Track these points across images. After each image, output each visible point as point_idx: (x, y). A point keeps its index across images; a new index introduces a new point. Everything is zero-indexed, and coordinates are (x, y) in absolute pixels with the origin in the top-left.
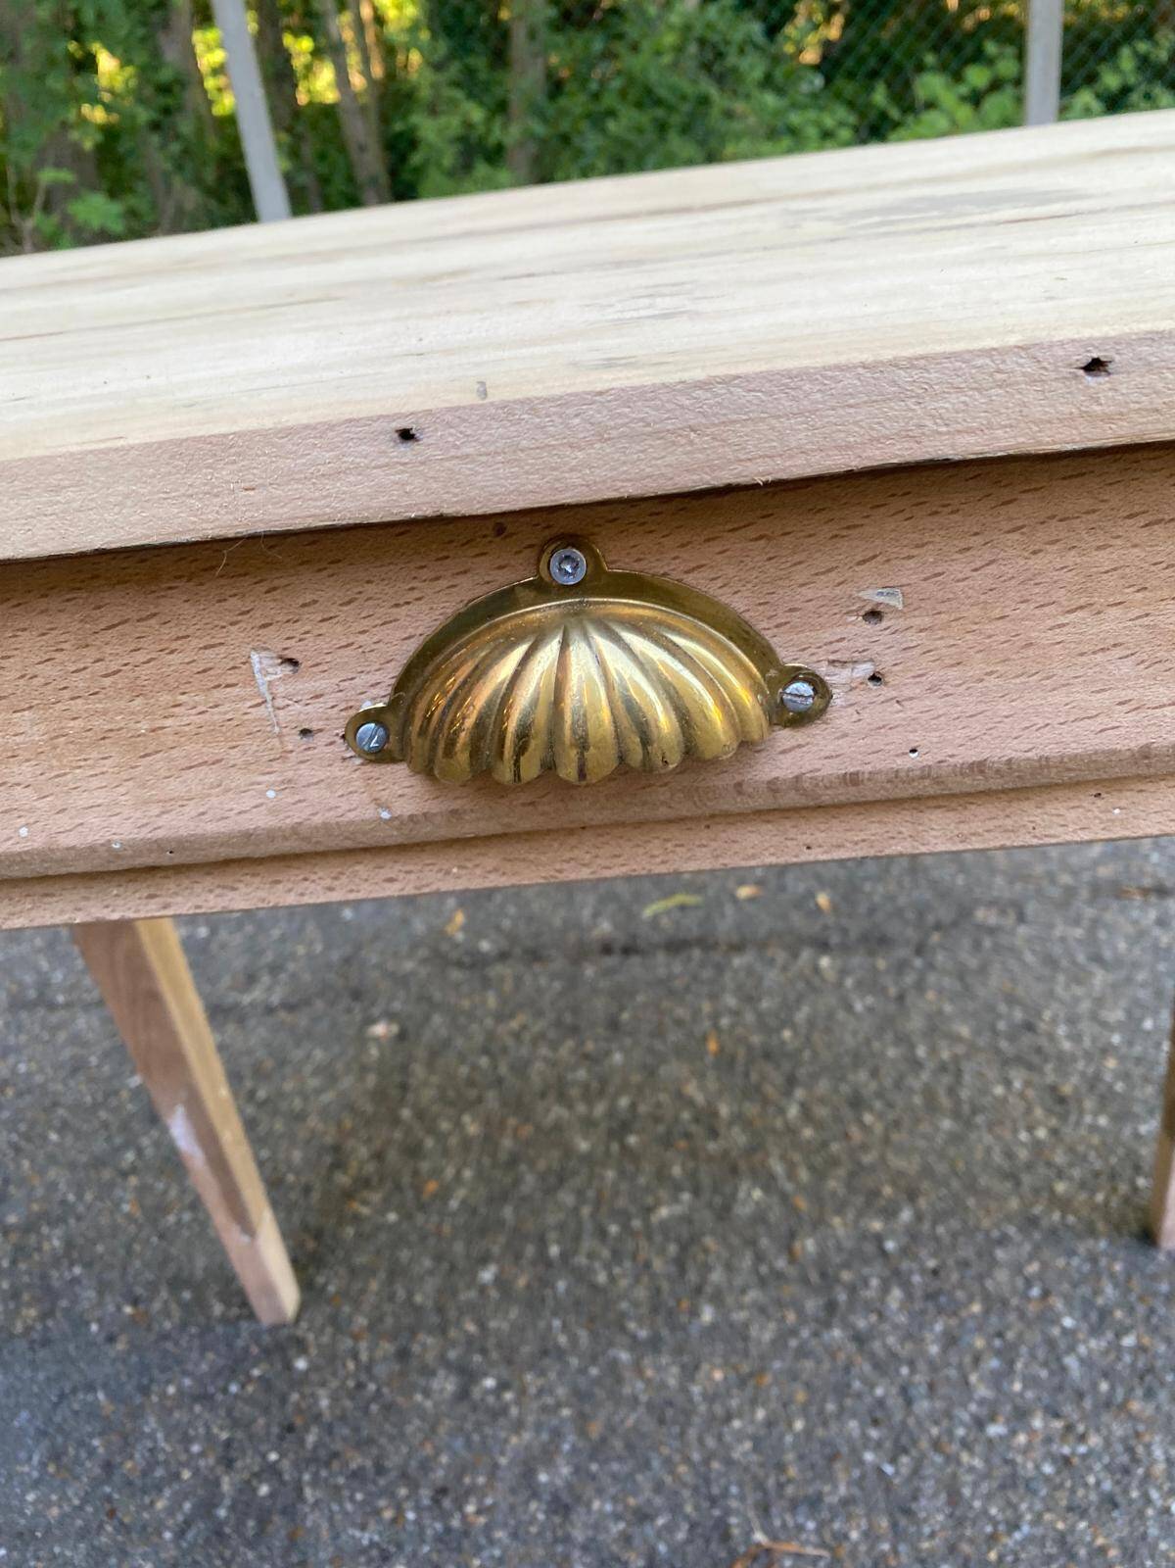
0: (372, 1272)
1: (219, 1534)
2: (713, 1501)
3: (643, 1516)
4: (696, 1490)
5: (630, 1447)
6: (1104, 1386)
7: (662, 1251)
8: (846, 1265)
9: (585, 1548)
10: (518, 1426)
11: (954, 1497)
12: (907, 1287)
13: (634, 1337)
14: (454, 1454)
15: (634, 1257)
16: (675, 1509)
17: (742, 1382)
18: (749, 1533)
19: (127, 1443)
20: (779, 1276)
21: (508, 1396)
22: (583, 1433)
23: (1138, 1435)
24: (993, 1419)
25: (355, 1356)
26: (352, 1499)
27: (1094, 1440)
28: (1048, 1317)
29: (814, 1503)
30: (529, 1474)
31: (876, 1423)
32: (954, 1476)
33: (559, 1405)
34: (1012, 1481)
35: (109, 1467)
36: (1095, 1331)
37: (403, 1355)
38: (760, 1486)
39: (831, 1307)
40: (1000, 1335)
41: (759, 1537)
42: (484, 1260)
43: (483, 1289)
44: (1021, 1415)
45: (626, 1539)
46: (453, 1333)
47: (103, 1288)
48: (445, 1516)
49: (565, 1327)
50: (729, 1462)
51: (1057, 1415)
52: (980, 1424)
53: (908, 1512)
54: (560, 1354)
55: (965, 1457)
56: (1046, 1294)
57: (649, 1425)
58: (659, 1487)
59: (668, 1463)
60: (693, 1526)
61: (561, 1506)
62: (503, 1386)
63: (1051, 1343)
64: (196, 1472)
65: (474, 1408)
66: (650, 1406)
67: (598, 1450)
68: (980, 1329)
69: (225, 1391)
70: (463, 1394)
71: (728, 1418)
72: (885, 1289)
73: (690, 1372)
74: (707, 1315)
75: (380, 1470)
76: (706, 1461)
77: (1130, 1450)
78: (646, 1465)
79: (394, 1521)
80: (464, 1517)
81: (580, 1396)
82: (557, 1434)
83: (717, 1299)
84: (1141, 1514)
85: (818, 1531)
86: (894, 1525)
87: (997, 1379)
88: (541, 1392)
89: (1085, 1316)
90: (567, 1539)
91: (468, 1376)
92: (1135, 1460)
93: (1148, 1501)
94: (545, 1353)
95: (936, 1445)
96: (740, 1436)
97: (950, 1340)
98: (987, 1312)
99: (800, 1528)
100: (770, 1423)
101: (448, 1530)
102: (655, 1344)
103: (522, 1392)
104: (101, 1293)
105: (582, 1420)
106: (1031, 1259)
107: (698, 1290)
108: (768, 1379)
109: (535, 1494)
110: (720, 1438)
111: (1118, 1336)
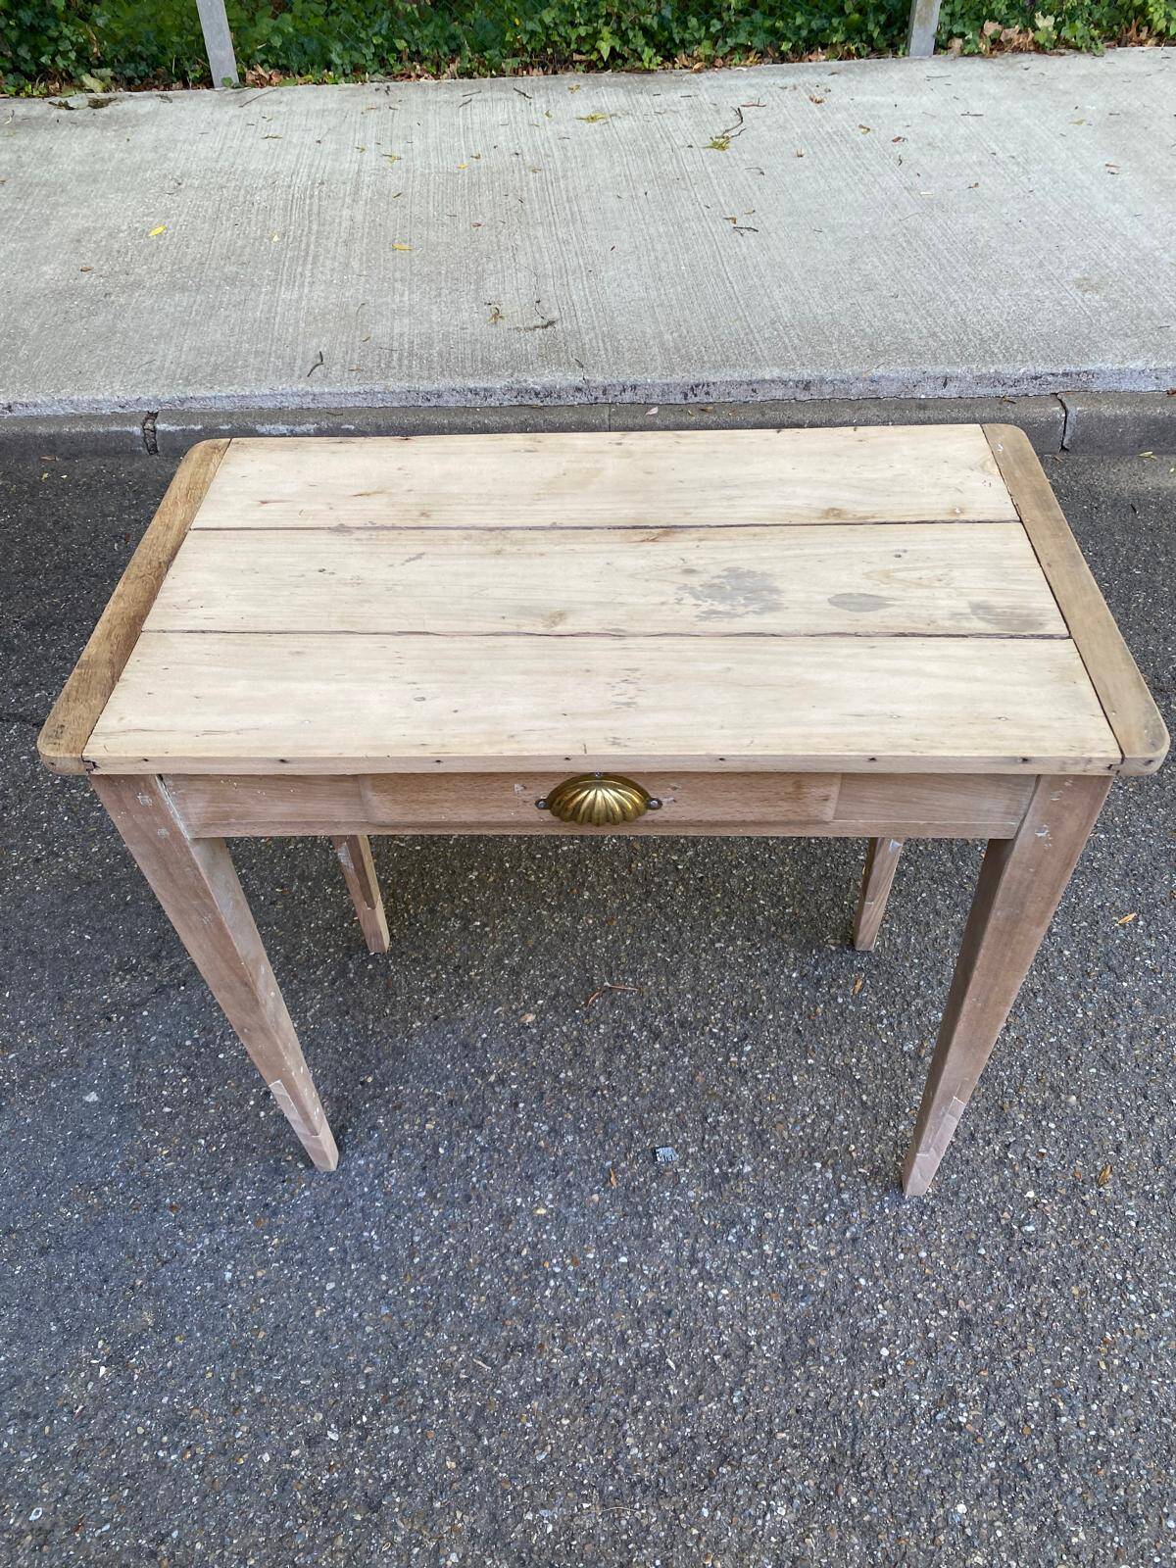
0: (411, 874)
1: (352, 984)
2: (586, 971)
3: (554, 976)
4: (578, 967)
5: (546, 949)
6: (773, 929)
7: (563, 866)
8: (657, 875)
9: (527, 988)
10: (494, 941)
11: (696, 970)
12: (686, 886)
13: (550, 904)
14: (462, 953)
15: (549, 869)
16: (569, 974)
17: (603, 924)
18: (602, 983)
19: (295, 948)
20: (623, 879)
21: (487, 929)
22: (524, 944)
23: (784, 947)
24: (719, 941)
25: (408, 912)
26: (415, 970)
27: (764, 950)
28: (754, 900)
29: (633, 972)
30: (499, 960)
31: (664, 941)
32: (697, 962)
33: (512, 933)
34: (724, 964)
35: (287, 957)
36: (774, 906)
37: (432, 911)
38: (608, 965)
39: (648, 893)
40: (729, 907)
41: (607, 984)
42: (471, 870)
43: (471, 882)
44: (732, 939)
45: (546, 985)
46: (456, 902)
47: (262, 880)
48: (459, 976)
49: (514, 899)
50: (594, 956)
51: (749, 940)
52: (713, 942)
53: (674, 975)
54: (513, 911)
55: (704, 955)
56: (754, 889)
57: (557, 941)
58: (561, 966)
59: (566, 956)
60: (577, 980)
61: (515, 972)
62: (484, 925)
63: (752, 911)
64: (334, 960)
65: (471, 933)
66: (557, 933)
67: (532, 951)
68: (719, 904)
69: (342, 926)
70: (465, 928)
71: (595, 938)
72: (676, 886)
73: (577, 920)
74: (586, 895)
75: (427, 959)
76: (584, 956)
77: (779, 954)
78: (556, 957)
79: (436, 978)
80: (470, 977)
81: (524, 930)
82: (513, 945)
83: (591, 889)
84: (778, 978)
85: (634, 982)
86: (668, 980)
87: (723, 925)
88: (503, 927)
89: (771, 900)
90: (519, 985)
91: (467, 922)
92: (781, 957)
93: (783, 972)
94: (505, 911)
95: (691, 951)
96: (600, 946)
97: (704, 908)
98: (723, 897)
99: (627, 980)
100: (614, 942)
101: (463, 982)
102: (560, 907)
103: (494, 927)
104: (262, 883)
105: (524, 939)
106: (750, 874)
107: (583, 884)
108: (615, 923)
109: (503, 968)
110: (591, 946)
111: (785, 908)
